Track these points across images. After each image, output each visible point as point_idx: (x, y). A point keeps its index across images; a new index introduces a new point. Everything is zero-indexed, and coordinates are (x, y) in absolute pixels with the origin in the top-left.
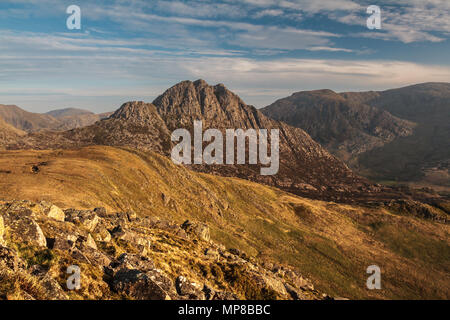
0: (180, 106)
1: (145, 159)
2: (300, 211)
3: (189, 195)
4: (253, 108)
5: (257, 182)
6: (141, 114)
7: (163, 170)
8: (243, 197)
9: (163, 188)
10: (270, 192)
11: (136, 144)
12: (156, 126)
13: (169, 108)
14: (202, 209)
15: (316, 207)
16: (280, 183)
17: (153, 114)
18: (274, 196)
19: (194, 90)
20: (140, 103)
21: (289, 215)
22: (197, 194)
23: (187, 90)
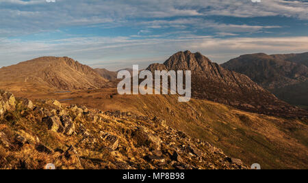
0: (177, 64)
2: (242, 118)
3: (181, 109)
4: (216, 64)
5: (218, 102)
8: (210, 110)
9: (168, 105)
10: (225, 108)
13: (171, 66)
14: (188, 115)
16: (232, 103)
18: (227, 110)
19: (184, 56)
20: (158, 64)
21: (236, 120)
22: (185, 108)
23: (180, 56)
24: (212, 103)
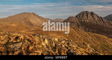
0: (82, 17)
1: (74, 29)
3: (84, 37)
4: (101, 17)
6: (73, 19)
7: (78, 31)
8: (98, 38)
9: (78, 35)
11: (72, 25)
12: (76, 22)
13: (79, 18)
14: (87, 40)
17: (75, 19)
18: (107, 38)
19: (85, 13)
20: (73, 17)
22: (86, 37)
23: (83, 13)
24: (99, 35)
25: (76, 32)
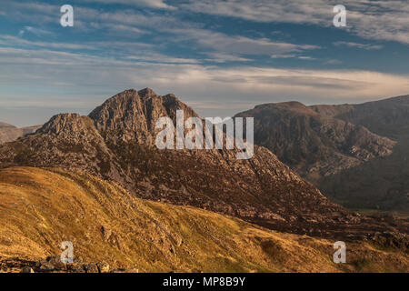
0: (123, 119)
1: (81, 183)
2: (268, 246)
3: (134, 228)
5: (215, 211)
6: (75, 128)
7: (102, 198)
8: (201, 230)
9: (103, 220)
10: (232, 223)
11: (68, 164)
12: (92, 143)
13: (109, 123)
14: (150, 245)
15: (287, 241)
16: (242, 212)
17: (89, 128)
18: (237, 228)
19: (139, 101)
20: (74, 115)
21: (255, 252)
22: (144, 226)
23: (130, 101)
25: (92, 201)
